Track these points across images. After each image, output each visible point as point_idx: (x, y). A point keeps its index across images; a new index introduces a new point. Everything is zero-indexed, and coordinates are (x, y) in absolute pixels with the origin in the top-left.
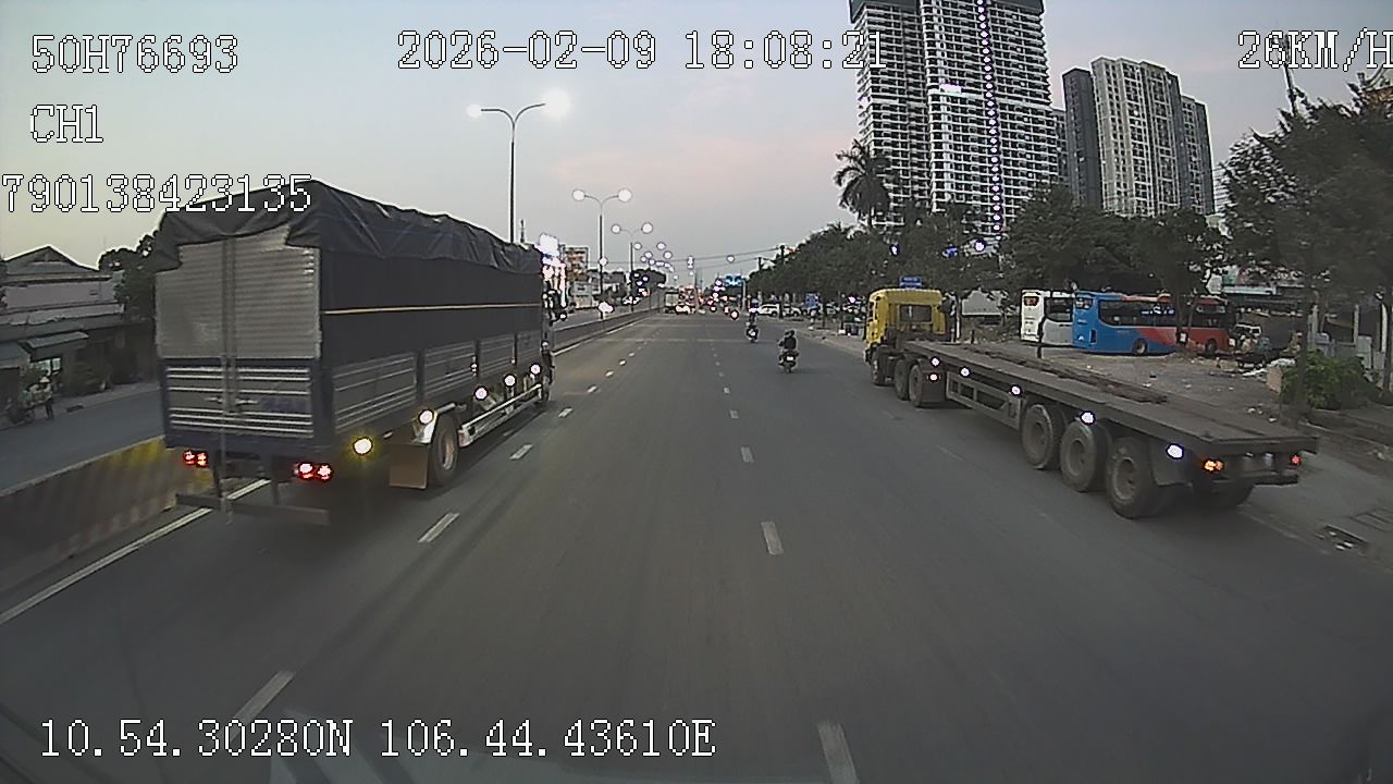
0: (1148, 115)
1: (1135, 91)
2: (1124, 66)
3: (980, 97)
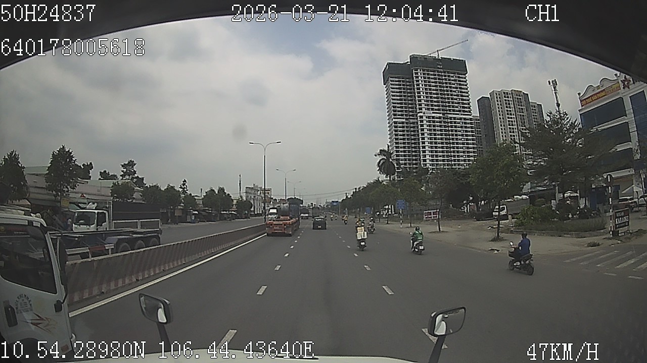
0: (516, 114)
1: (509, 104)
2: (504, 93)
3: (441, 115)
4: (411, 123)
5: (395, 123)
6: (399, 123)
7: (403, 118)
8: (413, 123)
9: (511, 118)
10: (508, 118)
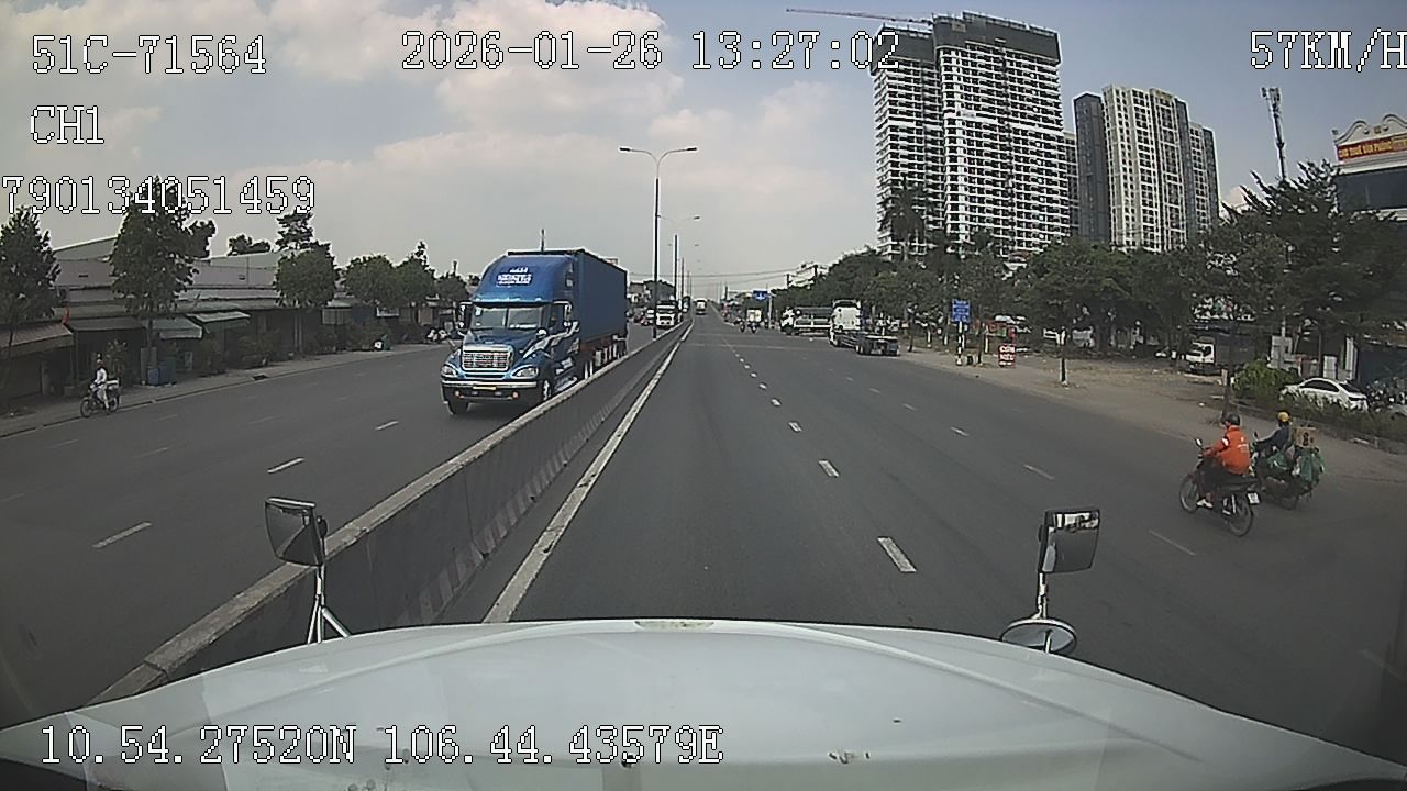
0: (1157, 142)
1: (1144, 118)
2: (1135, 93)
3: (995, 122)
4: (926, 133)
5: (894, 128)
6: (902, 130)
7: (912, 121)
8: (933, 133)
9: (1147, 149)
10: (1141, 148)
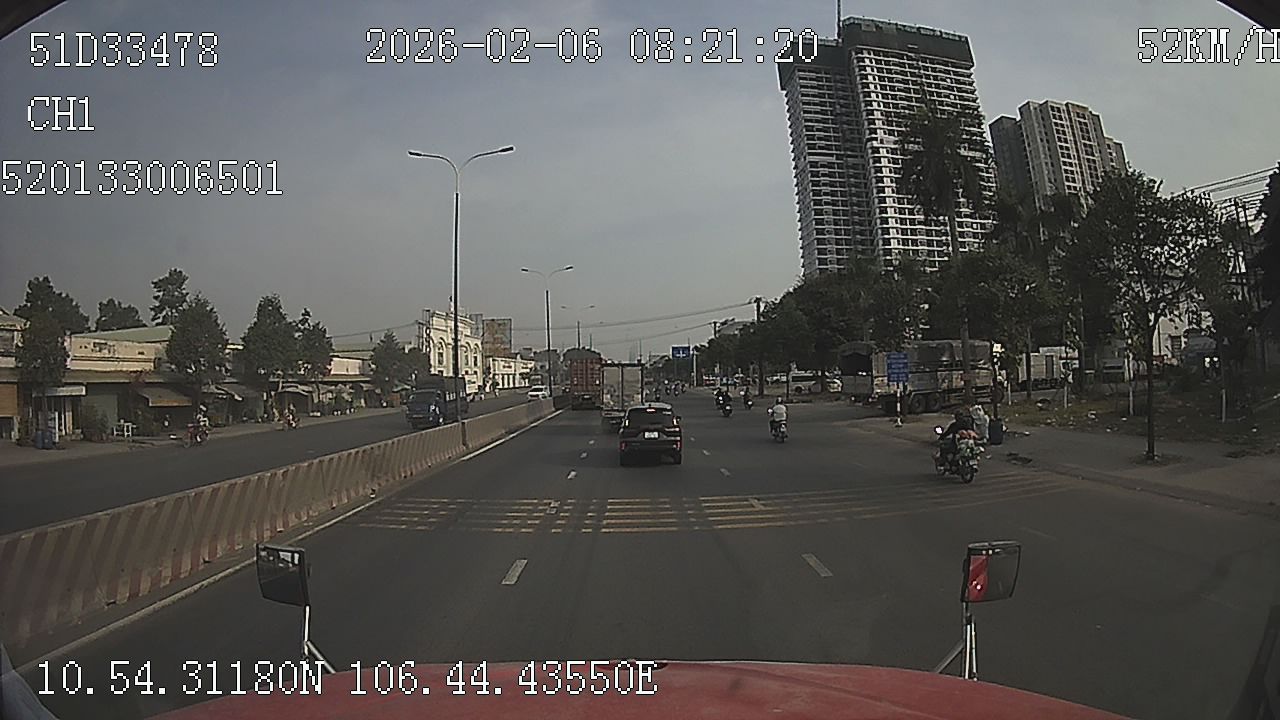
0: (1079, 156)
1: (1064, 133)
2: (1052, 108)
4: (848, 167)
5: (814, 164)
6: (823, 166)
7: (832, 155)
8: (854, 166)
9: (1071, 165)
10: (1065, 163)
